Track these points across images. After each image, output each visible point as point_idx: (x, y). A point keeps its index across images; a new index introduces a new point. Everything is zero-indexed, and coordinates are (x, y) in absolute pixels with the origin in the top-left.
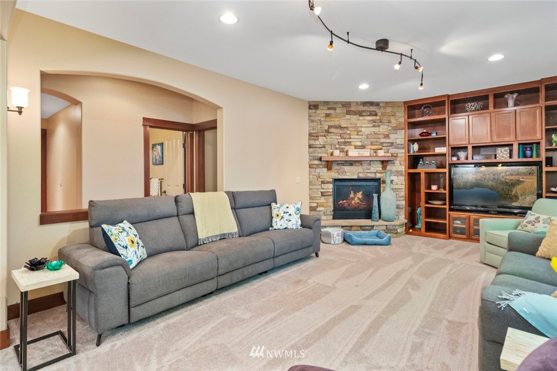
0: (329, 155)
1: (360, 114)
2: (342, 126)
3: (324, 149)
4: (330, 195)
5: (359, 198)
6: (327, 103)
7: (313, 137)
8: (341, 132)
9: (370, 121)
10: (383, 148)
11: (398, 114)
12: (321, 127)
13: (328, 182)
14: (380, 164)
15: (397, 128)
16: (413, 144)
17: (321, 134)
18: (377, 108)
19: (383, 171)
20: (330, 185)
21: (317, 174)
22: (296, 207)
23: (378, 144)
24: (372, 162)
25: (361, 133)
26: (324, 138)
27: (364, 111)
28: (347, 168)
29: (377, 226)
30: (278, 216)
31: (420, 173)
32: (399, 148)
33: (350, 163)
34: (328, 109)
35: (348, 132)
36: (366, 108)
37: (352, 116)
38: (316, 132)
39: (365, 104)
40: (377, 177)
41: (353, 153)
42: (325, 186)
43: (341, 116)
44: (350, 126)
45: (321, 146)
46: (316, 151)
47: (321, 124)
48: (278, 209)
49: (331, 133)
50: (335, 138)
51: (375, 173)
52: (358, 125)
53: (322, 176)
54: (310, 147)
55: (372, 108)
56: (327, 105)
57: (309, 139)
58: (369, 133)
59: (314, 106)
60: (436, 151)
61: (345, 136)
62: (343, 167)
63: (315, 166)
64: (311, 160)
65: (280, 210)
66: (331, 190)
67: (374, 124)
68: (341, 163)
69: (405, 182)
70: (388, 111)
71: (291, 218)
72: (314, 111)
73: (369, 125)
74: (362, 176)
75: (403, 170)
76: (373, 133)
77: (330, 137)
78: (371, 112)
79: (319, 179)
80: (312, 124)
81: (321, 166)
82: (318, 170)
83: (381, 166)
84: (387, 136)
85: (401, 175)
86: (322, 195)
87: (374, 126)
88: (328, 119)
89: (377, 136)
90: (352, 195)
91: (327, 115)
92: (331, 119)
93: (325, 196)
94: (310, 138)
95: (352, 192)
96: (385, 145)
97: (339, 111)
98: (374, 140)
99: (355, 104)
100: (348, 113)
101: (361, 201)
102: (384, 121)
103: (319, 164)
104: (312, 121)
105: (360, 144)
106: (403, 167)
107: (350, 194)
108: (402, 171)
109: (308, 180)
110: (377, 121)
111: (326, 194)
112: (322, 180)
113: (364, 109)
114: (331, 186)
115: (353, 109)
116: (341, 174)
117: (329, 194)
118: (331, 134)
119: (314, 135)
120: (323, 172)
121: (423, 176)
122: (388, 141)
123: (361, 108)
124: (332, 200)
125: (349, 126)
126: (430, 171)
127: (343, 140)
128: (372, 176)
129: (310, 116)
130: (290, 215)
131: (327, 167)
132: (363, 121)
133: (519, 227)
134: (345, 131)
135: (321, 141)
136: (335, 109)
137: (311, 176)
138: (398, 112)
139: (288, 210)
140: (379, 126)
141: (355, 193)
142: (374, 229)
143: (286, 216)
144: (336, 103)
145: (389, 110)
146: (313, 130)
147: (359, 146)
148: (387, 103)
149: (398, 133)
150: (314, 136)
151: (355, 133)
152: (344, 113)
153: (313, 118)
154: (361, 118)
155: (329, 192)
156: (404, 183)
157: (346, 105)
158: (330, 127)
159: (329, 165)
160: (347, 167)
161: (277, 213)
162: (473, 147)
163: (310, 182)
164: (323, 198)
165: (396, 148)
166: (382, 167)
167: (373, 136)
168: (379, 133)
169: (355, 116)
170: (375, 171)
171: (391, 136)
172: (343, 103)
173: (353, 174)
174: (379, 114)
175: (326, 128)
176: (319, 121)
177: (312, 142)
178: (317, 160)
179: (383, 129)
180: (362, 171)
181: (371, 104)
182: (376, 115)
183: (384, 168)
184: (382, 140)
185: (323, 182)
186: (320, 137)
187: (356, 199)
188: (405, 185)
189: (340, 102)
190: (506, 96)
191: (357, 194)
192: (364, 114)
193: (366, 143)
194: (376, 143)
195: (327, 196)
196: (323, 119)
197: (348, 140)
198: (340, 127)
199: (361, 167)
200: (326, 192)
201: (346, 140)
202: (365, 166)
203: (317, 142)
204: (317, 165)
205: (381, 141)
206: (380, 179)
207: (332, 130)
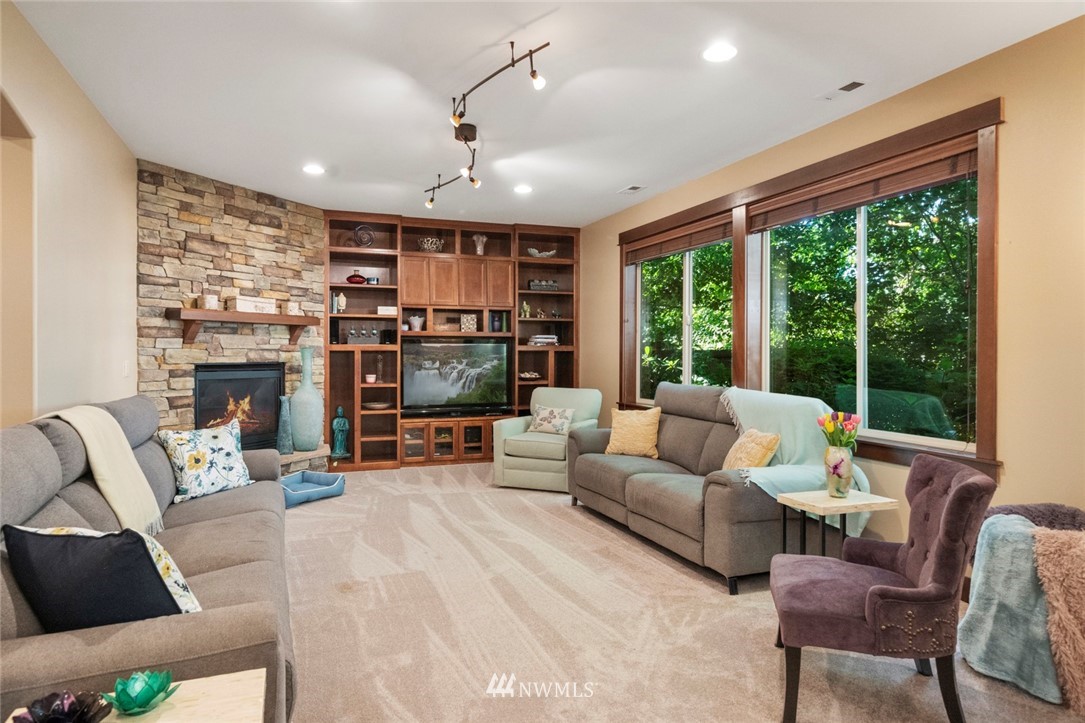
0: (188, 306)
1: (252, 218)
2: (217, 238)
3: (177, 289)
4: (189, 405)
5: (244, 412)
6: (183, 175)
7: (151, 257)
8: (214, 253)
9: (268, 236)
10: (292, 298)
11: (315, 232)
12: (170, 234)
13: (185, 374)
14: (287, 332)
15: (314, 261)
16: (337, 296)
17: (170, 250)
18: (281, 212)
19: (292, 347)
20: (188, 379)
21: (158, 353)
22: (234, 434)
23: (283, 289)
24: (272, 328)
25: (252, 262)
26: (177, 261)
27: (258, 213)
28: (224, 339)
29: (296, 463)
30: (197, 461)
31: (353, 352)
32: (316, 302)
33: (233, 328)
34: (187, 191)
35: (229, 255)
36: (261, 208)
37: (237, 220)
38: (158, 243)
39: (261, 197)
40: (281, 361)
41: (245, 306)
42: (177, 383)
43: (213, 215)
44: (233, 242)
45: (170, 281)
46: (155, 292)
47: (168, 226)
48: (192, 444)
49: (192, 251)
50: (198, 267)
51: (277, 351)
52: (249, 243)
53: (171, 357)
54: (141, 279)
55: (274, 211)
56: (185, 180)
57: (139, 261)
58: (268, 264)
59: (150, 175)
60: (379, 313)
61: (222, 263)
62: (216, 336)
63: (154, 332)
64: (143, 315)
65: (199, 446)
66: (191, 393)
67: (277, 245)
68: (214, 328)
69: (325, 368)
70: (300, 224)
71: (231, 461)
72: (152, 188)
73: (269, 246)
74: (254, 357)
75: (322, 345)
76: (274, 264)
77: (189, 261)
78: (272, 217)
79: (164, 366)
80: (145, 221)
81: (169, 333)
82: (161, 343)
83: (288, 337)
84: (297, 275)
85: (320, 355)
86: (172, 407)
87: (277, 250)
88: (184, 215)
89: (281, 271)
90: (231, 407)
91: (185, 207)
92: (192, 218)
93: (176, 407)
94: (142, 256)
95: (231, 400)
96: (295, 292)
97: (209, 200)
98: (275, 280)
99: (242, 193)
100: (229, 210)
101: (248, 417)
102: (294, 243)
103: (164, 328)
104: (148, 214)
105: (250, 285)
106: (322, 340)
107: (228, 404)
108: (320, 347)
109: (136, 369)
110: (283, 241)
111: (180, 403)
112: (171, 367)
113: (259, 209)
114: (190, 382)
115: (238, 202)
116: (212, 352)
117: (186, 401)
118: (192, 255)
119: (152, 250)
120: (174, 347)
121: (358, 357)
122: (299, 284)
123: (253, 206)
124: (193, 416)
125: (230, 241)
126: (370, 349)
127: (218, 273)
128: (271, 357)
129: (140, 200)
130: (228, 454)
131: (183, 337)
132: (257, 235)
133: (532, 428)
134: (222, 251)
135: (169, 268)
136: (201, 194)
137: (141, 358)
138: (315, 228)
139: (216, 444)
140: (284, 251)
141: (237, 402)
142: (291, 470)
143: (220, 458)
144: (204, 180)
145: (301, 221)
146: (149, 237)
147: (249, 289)
148: (297, 205)
149: (316, 271)
150: (152, 254)
151: (241, 259)
152: (220, 209)
153: (150, 207)
154: (253, 228)
155: (187, 397)
156: (323, 371)
157: (225, 190)
158: (189, 236)
159: (188, 331)
160: (225, 336)
161: (195, 453)
162: (435, 310)
163: (139, 373)
164: (172, 413)
165: (312, 300)
166: (290, 340)
167: (276, 271)
168: (286, 266)
169: (241, 222)
170: (278, 347)
171: (305, 274)
172: (218, 185)
173: (236, 355)
174: (285, 226)
175: (182, 237)
176: (164, 217)
177: (146, 269)
178: (160, 316)
179: (292, 258)
180: (254, 346)
181: (272, 200)
182: (279, 227)
183: (293, 340)
184: (290, 282)
185: (172, 374)
186: (166, 259)
187: (239, 414)
188: (325, 375)
189: (213, 180)
190: (475, 238)
191: (241, 402)
192: (260, 220)
193: (262, 284)
194: (278, 287)
195: (182, 406)
196: (173, 214)
197: (229, 274)
198: (212, 240)
199: (252, 337)
200: (181, 397)
201: (224, 274)
202: (260, 336)
203: (158, 271)
204: (159, 328)
205: (289, 284)
206: (284, 364)
207: (194, 245)
